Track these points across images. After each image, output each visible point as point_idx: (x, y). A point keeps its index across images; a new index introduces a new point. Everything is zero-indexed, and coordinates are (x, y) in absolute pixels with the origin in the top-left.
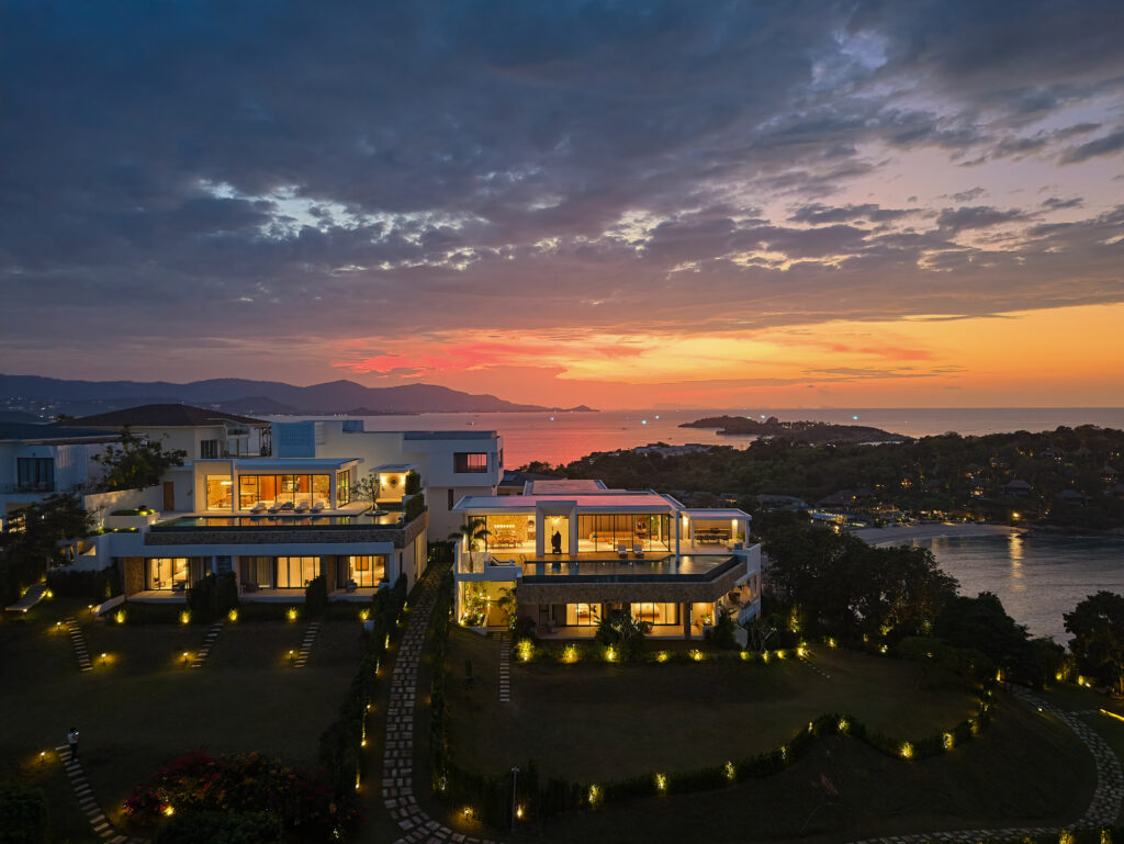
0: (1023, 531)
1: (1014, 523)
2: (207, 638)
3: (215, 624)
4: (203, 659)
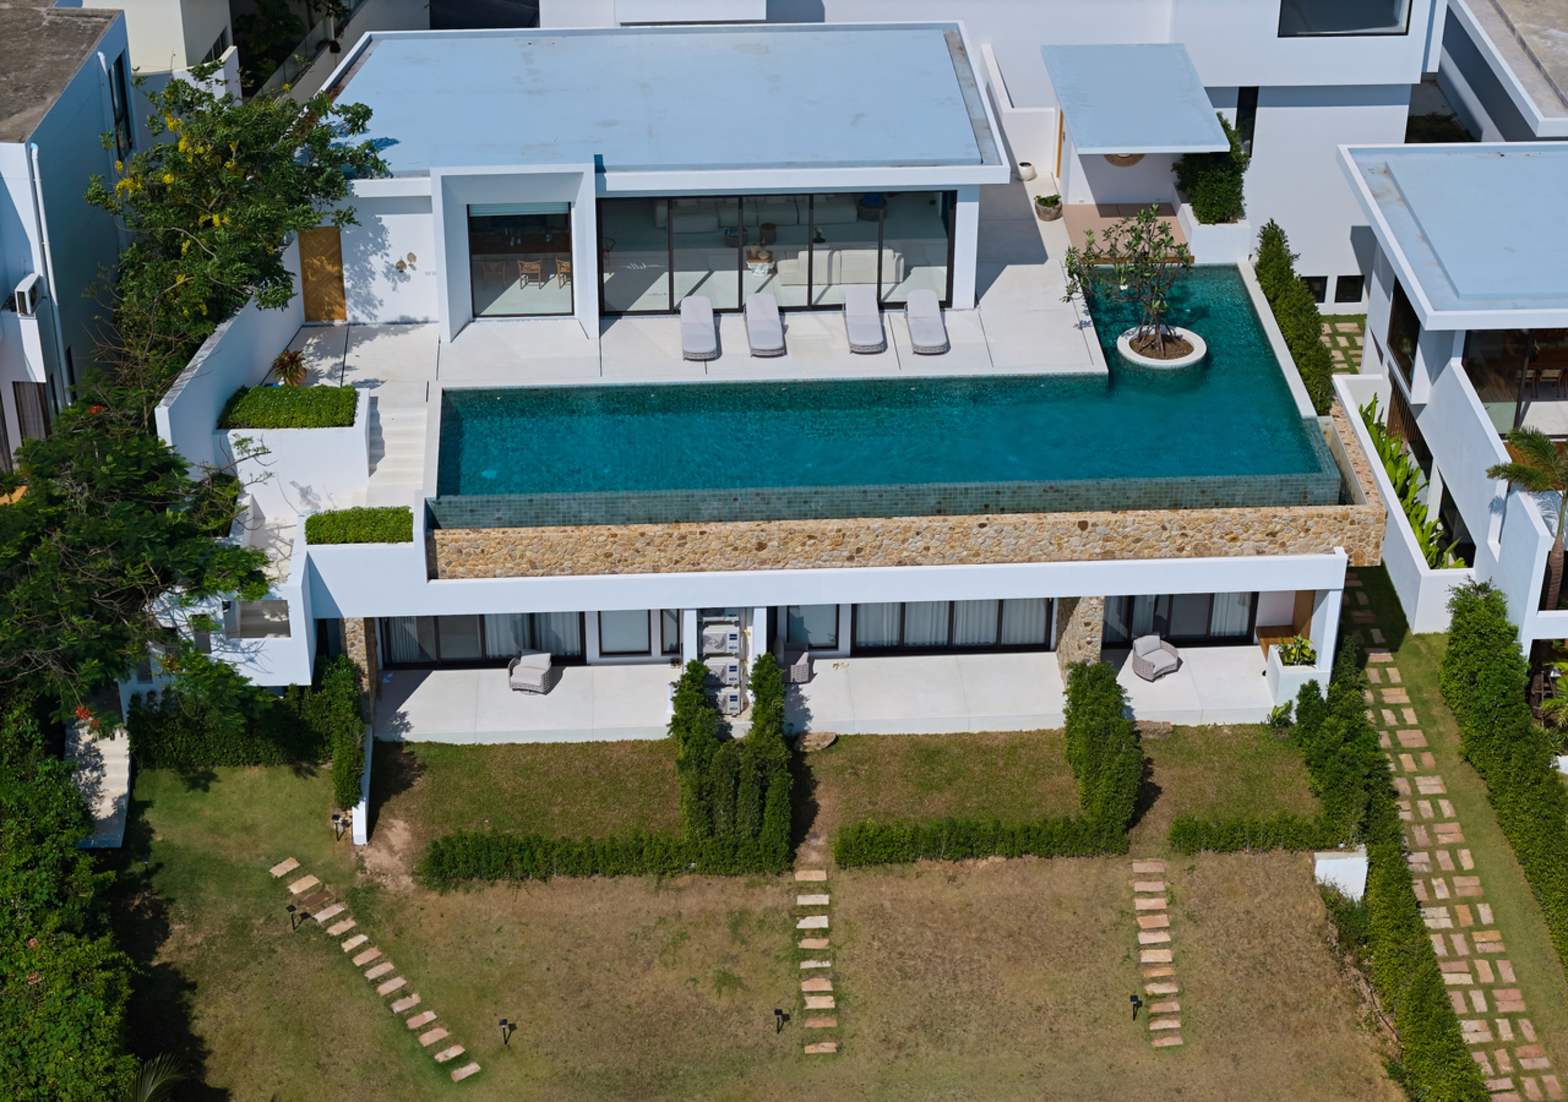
2: (802, 934)
3: (801, 876)
4: (832, 1023)
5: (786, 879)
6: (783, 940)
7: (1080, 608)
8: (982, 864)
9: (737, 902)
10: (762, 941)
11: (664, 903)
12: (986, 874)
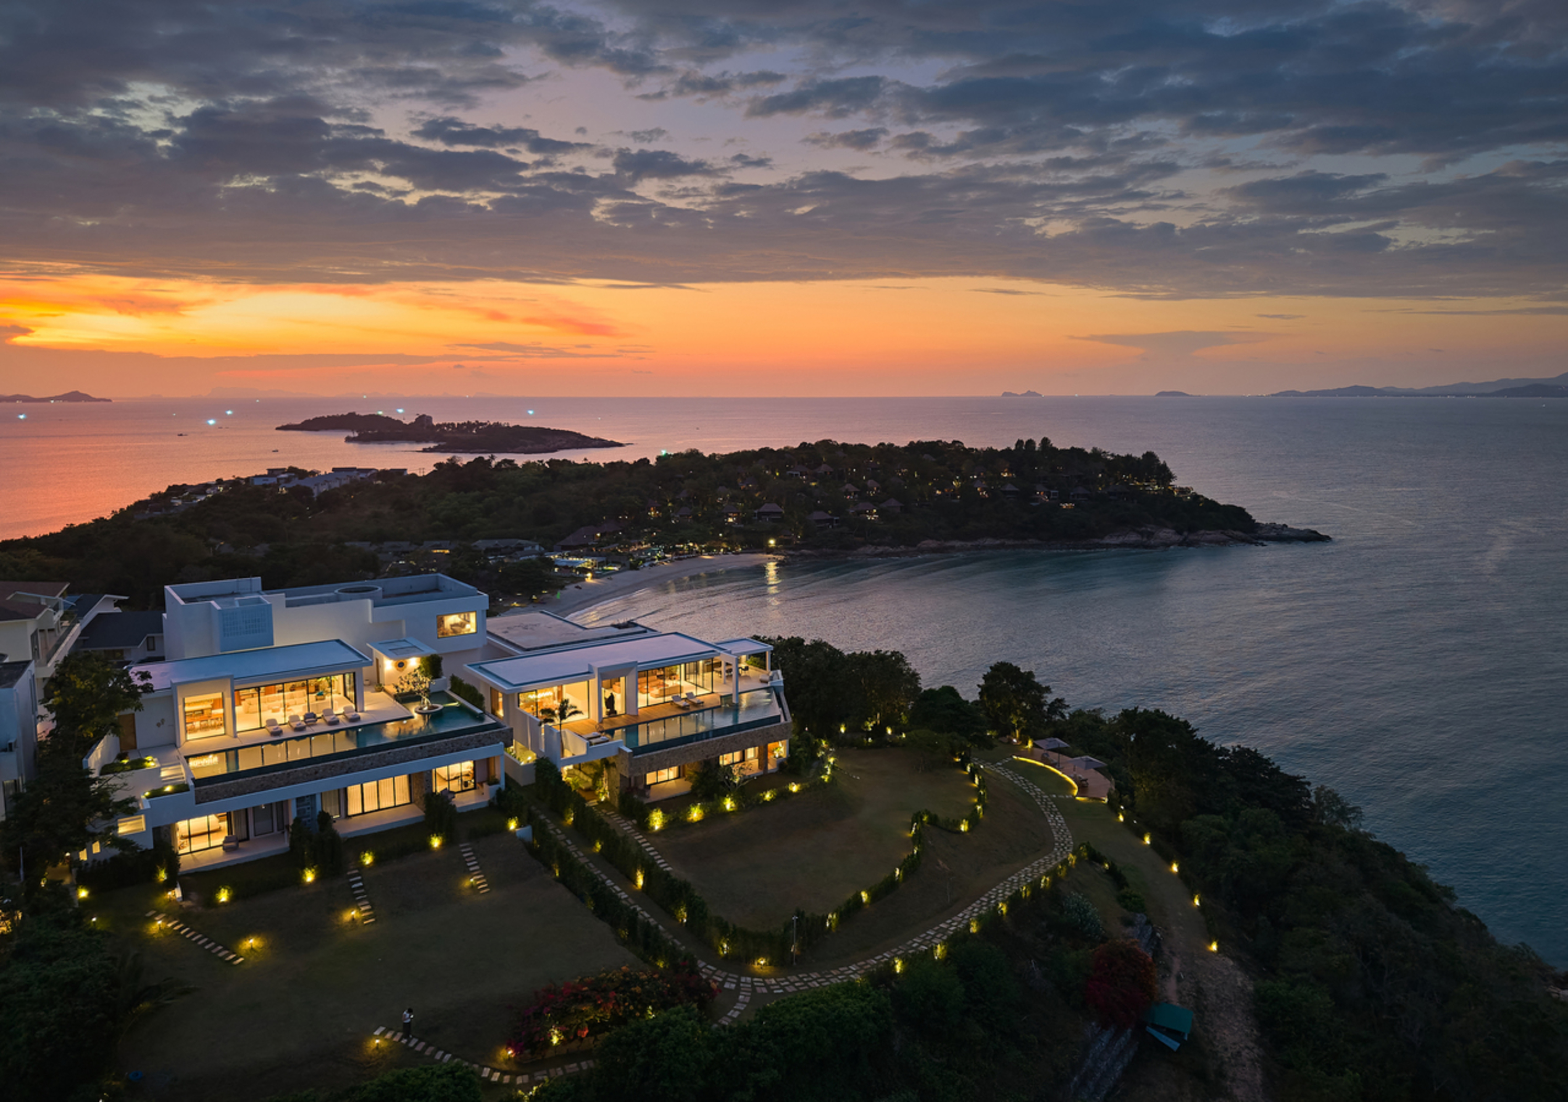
0: (781, 558)
1: (770, 551)
2: (354, 889)
3: (348, 873)
4: (371, 912)
5: (344, 875)
6: (348, 893)
9: (328, 886)
10: (340, 895)
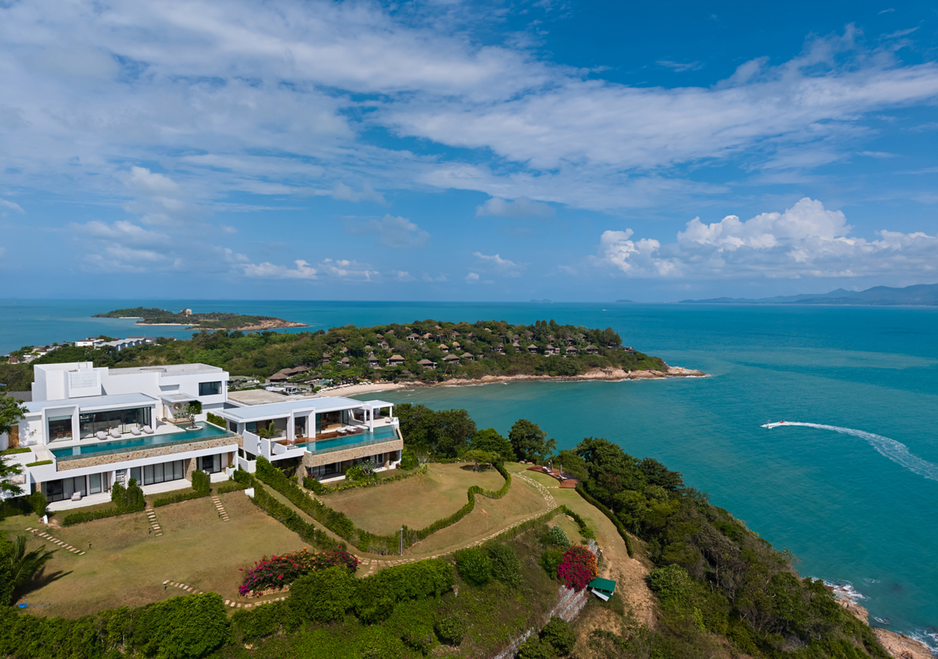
0: (402, 386)
2: (150, 519)
3: (147, 511)
4: (160, 530)
5: (144, 511)
6: (147, 520)
7: (192, 460)
8: (183, 502)
9: (135, 517)
10: (142, 521)
11: (119, 520)
12: (185, 503)
